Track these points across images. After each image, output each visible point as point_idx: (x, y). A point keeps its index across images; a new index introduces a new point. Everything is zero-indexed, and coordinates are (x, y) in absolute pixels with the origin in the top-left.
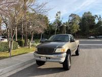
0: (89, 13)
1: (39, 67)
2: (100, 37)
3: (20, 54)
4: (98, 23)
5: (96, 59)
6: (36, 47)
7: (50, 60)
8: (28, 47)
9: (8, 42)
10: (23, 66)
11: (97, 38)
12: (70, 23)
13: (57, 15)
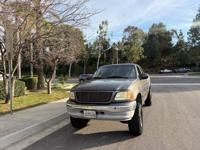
0: (161, 25)
1: (77, 132)
2: (181, 70)
3: (31, 107)
4: (177, 45)
5: (186, 112)
6: (72, 90)
7: (105, 116)
8: (46, 91)
9: (4, 81)
10: (42, 130)
11: (175, 72)
12: (126, 44)
13: (101, 28)
